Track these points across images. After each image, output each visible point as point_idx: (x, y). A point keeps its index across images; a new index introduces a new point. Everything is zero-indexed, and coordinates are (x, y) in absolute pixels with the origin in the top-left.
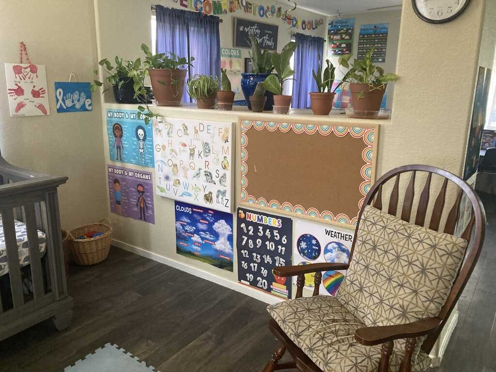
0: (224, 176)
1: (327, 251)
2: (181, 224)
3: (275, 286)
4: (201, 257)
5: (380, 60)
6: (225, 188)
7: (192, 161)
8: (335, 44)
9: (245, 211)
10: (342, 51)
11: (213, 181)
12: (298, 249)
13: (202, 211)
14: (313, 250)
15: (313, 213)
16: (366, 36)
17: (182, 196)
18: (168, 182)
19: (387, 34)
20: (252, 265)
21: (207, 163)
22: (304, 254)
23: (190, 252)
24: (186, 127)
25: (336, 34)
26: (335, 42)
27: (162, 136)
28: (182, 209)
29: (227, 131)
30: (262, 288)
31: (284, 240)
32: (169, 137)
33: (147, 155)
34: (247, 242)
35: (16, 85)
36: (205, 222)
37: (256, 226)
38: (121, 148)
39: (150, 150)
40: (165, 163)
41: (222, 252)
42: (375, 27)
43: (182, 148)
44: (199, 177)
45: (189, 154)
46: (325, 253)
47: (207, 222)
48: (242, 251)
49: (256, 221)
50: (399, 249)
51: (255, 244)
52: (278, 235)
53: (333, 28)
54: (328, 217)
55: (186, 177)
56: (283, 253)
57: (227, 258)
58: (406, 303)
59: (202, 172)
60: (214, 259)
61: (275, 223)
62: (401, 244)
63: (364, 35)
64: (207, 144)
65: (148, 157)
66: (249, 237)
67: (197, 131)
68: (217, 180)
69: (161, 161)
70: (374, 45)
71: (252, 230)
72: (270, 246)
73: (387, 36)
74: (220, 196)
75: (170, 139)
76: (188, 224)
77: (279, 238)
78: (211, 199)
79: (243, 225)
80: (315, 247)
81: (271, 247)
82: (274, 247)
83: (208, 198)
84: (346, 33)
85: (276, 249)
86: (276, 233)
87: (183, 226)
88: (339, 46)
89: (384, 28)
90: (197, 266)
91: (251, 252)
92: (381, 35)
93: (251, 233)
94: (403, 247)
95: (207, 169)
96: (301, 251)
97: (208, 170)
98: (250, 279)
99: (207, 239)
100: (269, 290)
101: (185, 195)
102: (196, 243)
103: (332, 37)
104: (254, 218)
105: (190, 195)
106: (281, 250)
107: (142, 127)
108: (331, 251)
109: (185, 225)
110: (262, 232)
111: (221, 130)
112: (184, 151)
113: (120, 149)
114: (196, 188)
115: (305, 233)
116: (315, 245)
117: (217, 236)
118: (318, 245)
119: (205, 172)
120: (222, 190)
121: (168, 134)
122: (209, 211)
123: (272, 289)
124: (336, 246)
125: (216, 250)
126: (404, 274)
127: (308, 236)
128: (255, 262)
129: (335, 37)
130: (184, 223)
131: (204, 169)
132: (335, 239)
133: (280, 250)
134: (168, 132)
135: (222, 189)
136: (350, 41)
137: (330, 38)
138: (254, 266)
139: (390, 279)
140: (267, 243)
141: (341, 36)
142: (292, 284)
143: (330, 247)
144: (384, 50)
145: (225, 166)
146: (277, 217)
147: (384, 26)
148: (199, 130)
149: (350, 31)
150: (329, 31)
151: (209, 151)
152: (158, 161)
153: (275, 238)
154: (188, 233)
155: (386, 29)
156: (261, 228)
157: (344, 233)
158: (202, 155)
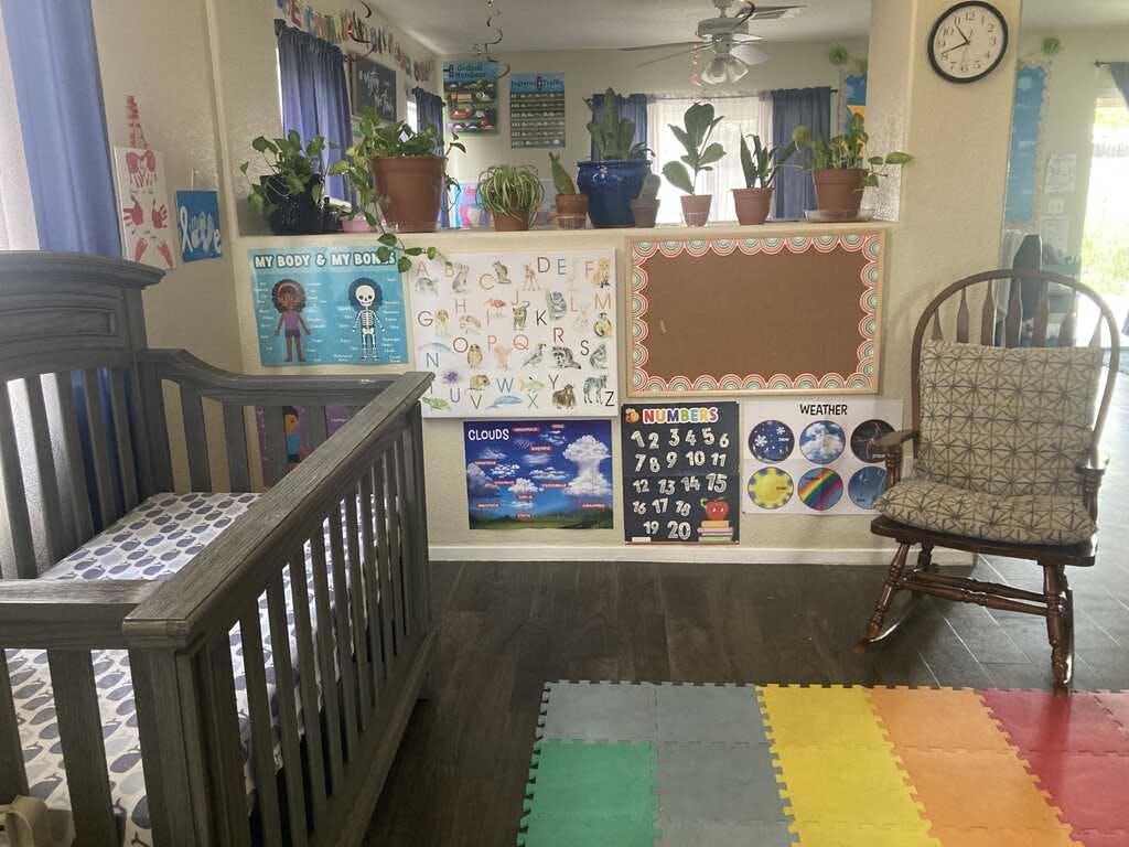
0: (602, 350)
1: (804, 439)
2: (480, 466)
3: (707, 527)
4: (533, 522)
5: (557, 142)
6: (604, 372)
7: (521, 333)
8: (463, 111)
9: (639, 408)
10: (478, 125)
11: (574, 363)
12: (752, 450)
13: (535, 429)
14: (779, 445)
15: (780, 384)
16: (523, 96)
17: (494, 406)
18: (454, 387)
19: (563, 92)
20: (656, 503)
21: (558, 332)
22: (764, 456)
23: (507, 516)
24: (504, 268)
25: (461, 90)
26: (460, 107)
27: (437, 294)
28: (485, 435)
29: (604, 265)
30: (679, 539)
31: (724, 442)
32: (458, 291)
33: (384, 339)
34: (646, 462)
35: (133, 198)
36: (544, 448)
37: (663, 431)
38: (302, 331)
39: (393, 327)
40: (445, 347)
41: (586, 498)
42: (539, 79)
43: (494, 310)
44: (540, 360)
45: (513, 320)
46: (802, 444)
47: (549, 448)
48: (636, 484)
49: (666, 420)
50: (1017, 379)
51: (663, 462)
52: (711, 435)
53: (455, 79)
54: (805, 385)
55: (506, 367)
56: (722, 464)
57: (599, 506)
58: (1057, 441)
59: (547, 351)
60: (567, 516)
61: (705, 416)
62: (1018, 372)
63: (518, 94)
64: (558, 295)
65: (390, 342)
66: (649, 453)
67: (533, 273)
68: (584, 361)
69: (436, 344)
70: (541, 112)
71: (656, 440)
72: (696, 458)
73: (563, 97)
74: (594, 390)
75: (460, 298)
76: (499, 461)
77: (713, 440)
78: (572, 398)
79: (636, 435)
80: (783, 440)
81: (697, 460)
82: (703, 459)
83: (563, 398)
84: (483, 89)
85: (709, 459)
86: (706, 433)
87: (487, 469)
88: (470, 116)
89: (557, 82)
90: (524, 541)
91: (654, 480)
92: (552, 95)
93: (654, 445)
94: (1021, 376)
95: (559, 344)
96: (758, 452)
97: (562, 345)
98: (652, 530)
99: (548, 481)
100: (694, 538)
101: (501, 403)
102: (522, 494)
103: (453, 97)
104: (660, 416)
105: (516, 401)
106: (719, 459)
107: (368, 280)
108: (813, 438)
109: (493, 467)
110: (678, 439)
111: (590, 266)
112: (498, 315)
113: (297, 334)
114: (534, 384)
115: (763, 420)
116: (784, 436)
117: (573, 469)
118: (788, 433)
119: (554, 349)
120: (597, 377)
121: (454, 287)
122: (555, 426)
123: (700, 534)
124: (823, 426)
125: (572, 497)
126: (1036, 407)
127: (770, 423)
128: (664, 496)
129: (460, 97)
130: (489, 463)
131: (551, 344)
132: (820, 417)
133: (716, 460)
134: (454, 282)
135: (597, 374)
136: (491, 106)
137: (449, 98)
138: (661, 504)
139: (1016, 421)
140: (689, 455)
141: (473, 96)
142: (741, 513)
143: (810, 432)
144: (561, 123)
145: (602, 332)
146: (708, 405)
147: (557, 77)
148: (536, 270)
149: (491, 85)
150: (447, 85)
151: (564, 307)
152: (426, 345)
153: (707, 441)
154: (501, 480)
155: (562, 83)
156: (674, 432)
157: (834, 403)
158: (546, 318)
